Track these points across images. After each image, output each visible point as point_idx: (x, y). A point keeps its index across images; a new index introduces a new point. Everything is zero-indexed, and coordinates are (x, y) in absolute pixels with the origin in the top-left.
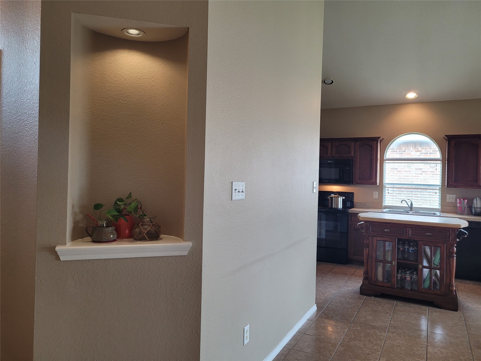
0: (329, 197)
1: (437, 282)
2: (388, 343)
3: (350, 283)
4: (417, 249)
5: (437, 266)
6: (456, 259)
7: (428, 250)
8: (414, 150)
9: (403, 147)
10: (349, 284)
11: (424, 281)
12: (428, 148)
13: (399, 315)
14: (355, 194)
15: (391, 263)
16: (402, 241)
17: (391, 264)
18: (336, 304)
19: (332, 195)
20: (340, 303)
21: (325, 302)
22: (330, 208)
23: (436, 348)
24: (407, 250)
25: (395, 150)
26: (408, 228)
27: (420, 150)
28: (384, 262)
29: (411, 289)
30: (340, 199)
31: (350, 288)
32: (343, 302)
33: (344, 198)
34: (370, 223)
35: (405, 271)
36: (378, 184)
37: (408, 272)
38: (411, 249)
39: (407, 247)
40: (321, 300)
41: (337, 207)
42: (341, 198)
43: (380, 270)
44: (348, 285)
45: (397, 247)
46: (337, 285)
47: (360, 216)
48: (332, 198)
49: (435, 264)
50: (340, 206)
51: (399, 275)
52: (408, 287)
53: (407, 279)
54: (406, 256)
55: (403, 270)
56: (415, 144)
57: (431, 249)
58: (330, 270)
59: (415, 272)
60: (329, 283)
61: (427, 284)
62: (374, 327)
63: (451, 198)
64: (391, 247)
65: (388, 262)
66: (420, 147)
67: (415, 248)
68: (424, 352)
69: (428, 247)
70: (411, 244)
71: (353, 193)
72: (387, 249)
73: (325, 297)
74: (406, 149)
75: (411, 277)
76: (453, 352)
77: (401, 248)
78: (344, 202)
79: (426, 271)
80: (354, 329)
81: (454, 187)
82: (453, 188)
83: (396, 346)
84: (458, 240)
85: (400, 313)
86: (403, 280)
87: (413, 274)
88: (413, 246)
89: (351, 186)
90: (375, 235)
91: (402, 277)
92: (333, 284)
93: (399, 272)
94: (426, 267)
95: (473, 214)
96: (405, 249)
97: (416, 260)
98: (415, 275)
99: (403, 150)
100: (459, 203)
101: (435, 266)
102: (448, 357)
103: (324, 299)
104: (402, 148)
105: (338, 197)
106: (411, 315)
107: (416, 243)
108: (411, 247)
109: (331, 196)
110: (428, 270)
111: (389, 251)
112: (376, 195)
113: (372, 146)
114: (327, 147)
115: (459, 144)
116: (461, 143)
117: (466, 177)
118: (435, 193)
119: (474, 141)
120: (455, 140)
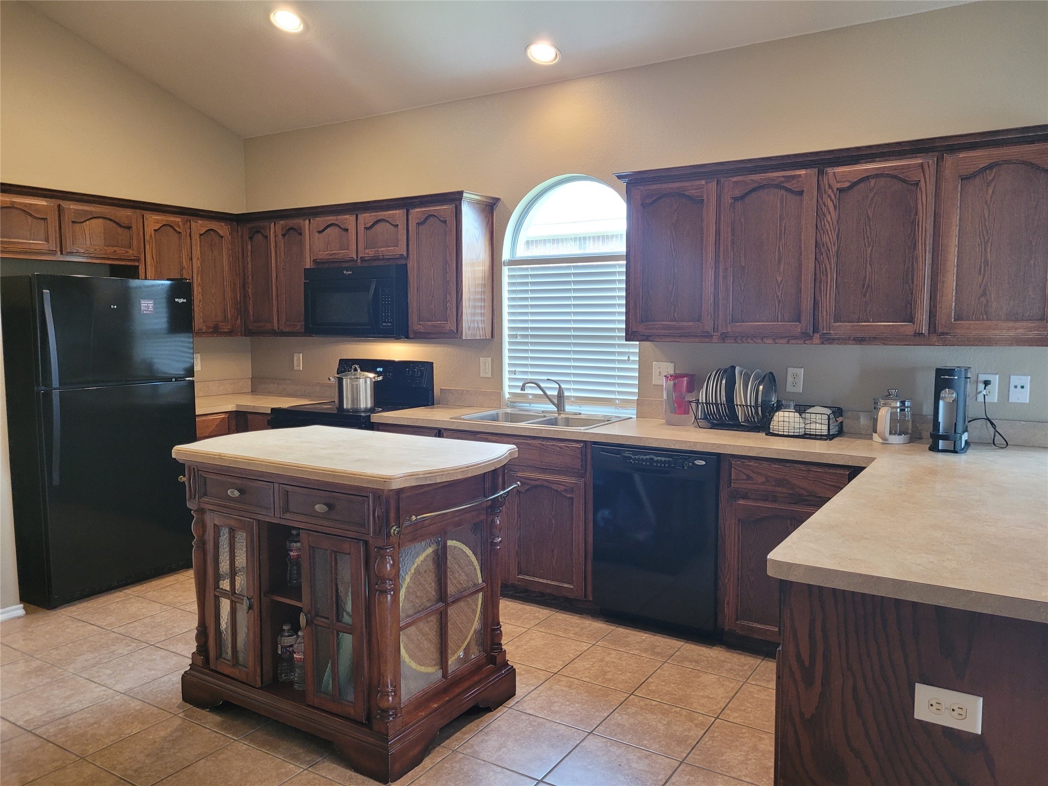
0: (333, 378)
14: (435, 367)
63: (662, 373)
71: (431, 364)
81: (644, 338)
112: (485, 366)
113: (446, 221)
114: (347, 230)
115: (654, 201)
116: (659, 198)
117: (673, 307)
118: (626, 358)
119: (691, 187)
120: (642, 188)
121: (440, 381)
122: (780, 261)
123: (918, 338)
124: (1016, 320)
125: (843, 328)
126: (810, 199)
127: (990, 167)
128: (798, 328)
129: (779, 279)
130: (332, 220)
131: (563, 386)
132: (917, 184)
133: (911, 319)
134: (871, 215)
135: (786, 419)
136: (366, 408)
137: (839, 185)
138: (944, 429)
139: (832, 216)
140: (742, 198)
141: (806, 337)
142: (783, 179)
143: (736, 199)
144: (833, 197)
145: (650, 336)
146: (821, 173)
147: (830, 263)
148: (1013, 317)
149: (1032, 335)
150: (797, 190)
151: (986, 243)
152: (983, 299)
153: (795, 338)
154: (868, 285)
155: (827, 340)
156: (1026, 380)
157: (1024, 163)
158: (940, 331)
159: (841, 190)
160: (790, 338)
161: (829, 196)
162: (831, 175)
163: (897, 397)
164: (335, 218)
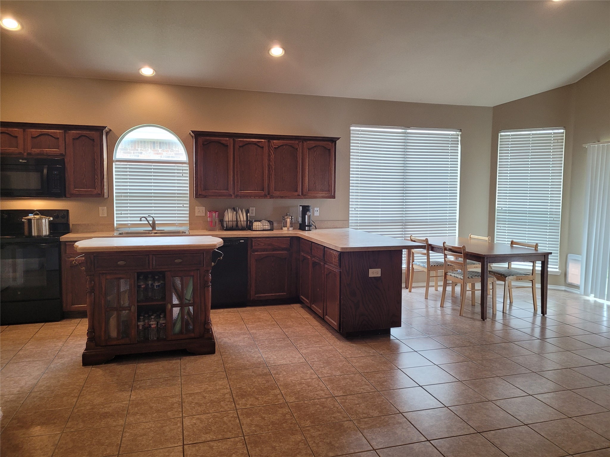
0: (24, 219)
1: (190, 322)
2: (127, 434)
3: (66, 350)
4: (164, 282)
5: (189, 301)
6: (212, 287)
7: (178, 282)
8: (153, 152)
9: (139, 148)
10: (64, 353)
11: (174, 324)
12: (169, 150)
13: (142, 382)
14: (70, 212)
15: (129, 308)
16: (143, 276)
17: (129, 310)
18: (40, 394)
19: (29, 215)
20: (48, 391)
21: (20, 398)
22: (27, 237)
23: (194, 416)
24: (151, 286)
25: (128, 151)
26: (151, 256)
27: (160, 152)
28: (119, 309)
29: (158, 338)
30: (45, 222)
31: (66, 359)
32: (54, 386)
33: (51, 219)
34: (94, 255)
35: (150, 316)
36: (106, 195)
37: (153, 317)
38: (157, 284)
39: (150, 282)
40: (13, 396)
41: (40, 235)
42: (47, 220)
43: (113, 322)
44: (64, 355)
45: (137, 284)
46: (44, 358)
47: (78, 246)
48: (30, 221)
49: (187, 299)
50: (45, 232)
51: (141, 324)
52: (153, 336)
53: (152, 326)
54: (150, 294)
55: (146, 316)
56: (154, 143)
57: (182, 281)
58: (32, 335)
59: (162, 314)
60: (30, 360)
61: (178, 327)
62: (105, 415)
63: (200, 211)
64: (129, 286)
65: (124, 309)
66: (160, 148)
67: (162, 282)
68: (179, 430)
69: (178, 278)
70: (157, 277)
71: (68, 211)
72: (122, 290)
73: (20, 387)
74: (142, 150)
75: (158, 322)
76: (215, 415)
77: (142, 285)
78: (51, 225)
79: (176, 311)
80: (72, 430)
81: (204, 197)
82: (203, 199)
83: (141, 436)
84: (213, 264)
85: (145, 378)
86: (147, 328)
87: (160, 317)
88: (158, 280)
89: (62, 200)
90: (104, 272)
91: (145, 326)
92: (37, 359)
93: (141, 319)
94: (176, 306)
95: (225, 228)
96: (147, 285)
97: (164, 298)
98: (162, 319)
99: (139, 151)
100: (209, 217)
101: (187, 302)
102: (210, 425)
103: (19, 391)
104: (137, 148)
105: (41, 219)
106: (159, 377)
107: (162, 276)
108: (156, 282)
109: (29, 217)
110: (179, 308)
111: (125, 292)
112: (103, 211)
113: (94, 139)
114: (16, 137)
115: (208, 143)
116: (210, 143)
117: (216, 185)
118: (182, 205)
119: (224, 140)
120: (202, 138)
121: (73, 220)
122: (256, 169)
123: (298, 197)
124: (323, 191)
125: (278, 193)
126: (266, 149)
127: (315, 147)
128: (263, 193)
129: (256, 176)
130: (3, 130)
131: (155, 219)
132: (297, 149)
133: (296, 191)
134: (284, 157)
135: (259, 225)
136: (46, 235)
137: (275, 146)
138: (308, 224)
139: (273, 156)
140: (242, 146)
141: (265, 196)
142: (257, 142)
143: (240, 147)
144: (273, 150)
145: (206, 196)
146: (269, 141)
147: (272, 171)
148: (322, 191)
149: (326, 195)
150: (261, 146)
151: (315, 169)
152: (315, 185)
153: (261, 196)
154: (284, 179)
155: (272, 197)
156: (318, 209)
157: (323, 146)
158: (304, 194)
159: (275, 148)
160: (260, 197)
161: (272, 150)
162: (272, 142)
163: (290, 216)
164: (6, 129)
